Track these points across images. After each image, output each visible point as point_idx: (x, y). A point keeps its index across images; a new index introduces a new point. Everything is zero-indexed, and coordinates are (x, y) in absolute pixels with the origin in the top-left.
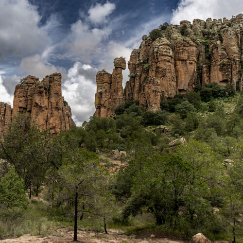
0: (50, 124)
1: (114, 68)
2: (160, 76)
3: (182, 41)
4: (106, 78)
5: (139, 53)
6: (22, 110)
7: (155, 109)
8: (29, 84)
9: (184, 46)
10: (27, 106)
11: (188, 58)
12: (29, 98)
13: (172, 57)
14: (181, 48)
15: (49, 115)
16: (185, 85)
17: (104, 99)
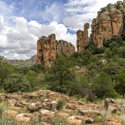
0: (51, 56)
1: (84, 28)
2: (103, 30)
3: (115, 12)
4: (81, 33)
5: (96, 20)
6: (40, 50)
7: (100, 46)
8: (42, 40)
9: (116, 14)
10: (42, 49)
11: (118, 20)
12: (43, 46)
13: (109, 21)
14: (114, 15)
15: (50, 52)
16: (117, 33)
17: (80, 43)
